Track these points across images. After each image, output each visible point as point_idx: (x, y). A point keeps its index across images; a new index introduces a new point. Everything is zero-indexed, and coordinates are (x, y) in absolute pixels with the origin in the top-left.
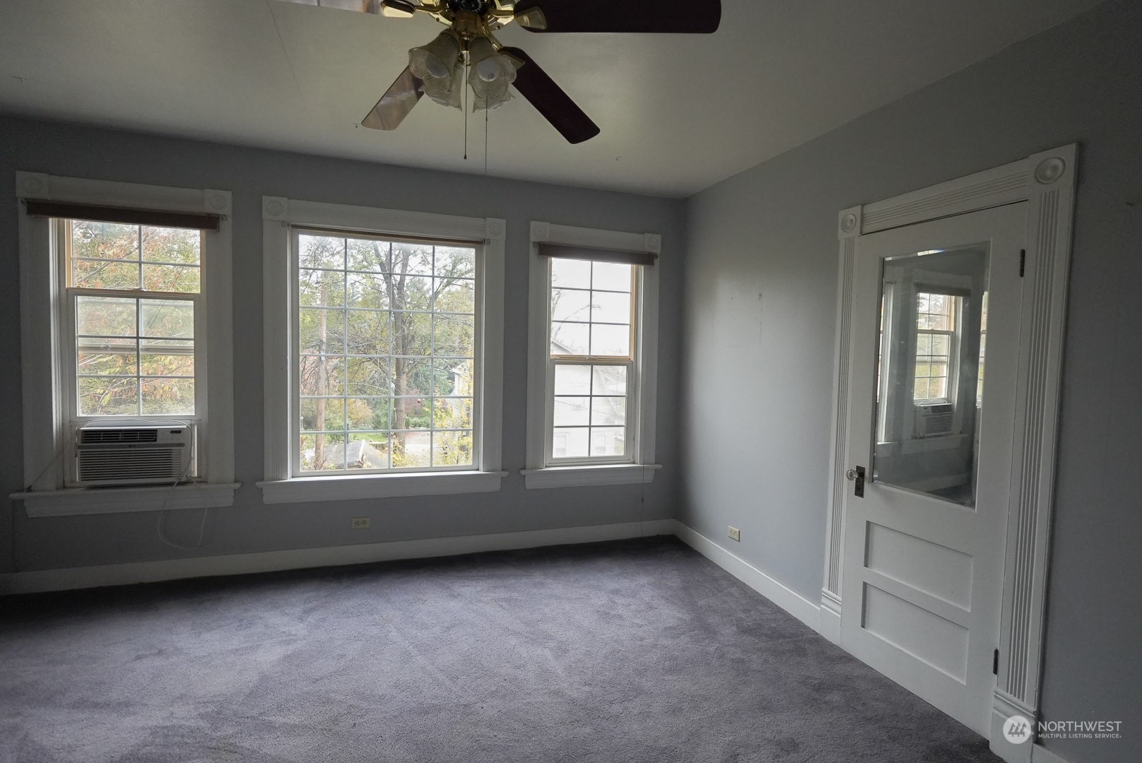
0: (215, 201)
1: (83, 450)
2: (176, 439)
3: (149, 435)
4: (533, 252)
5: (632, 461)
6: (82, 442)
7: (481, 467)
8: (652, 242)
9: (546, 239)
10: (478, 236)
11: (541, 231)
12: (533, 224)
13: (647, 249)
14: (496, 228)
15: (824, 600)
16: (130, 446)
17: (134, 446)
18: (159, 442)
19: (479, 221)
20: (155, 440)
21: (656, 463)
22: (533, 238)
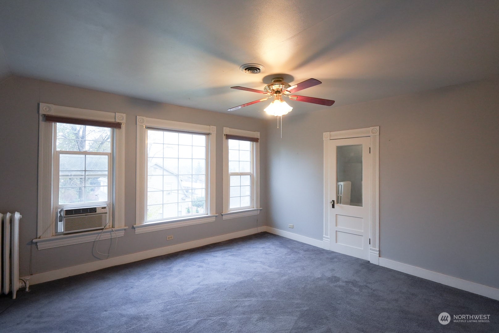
0: (120, 117)
1: (66, 218)
2: (104, 211)
3: (93, 210)
4: (224, 137)
5: (253, 207)
6: (66, 215)
7: (209, 213)
8: (257, 135)
9: (228, 133)
10: (208, 132)
11: (227, 131)
12: (224, 128)
13: (256, 137)
14: (213, 129)
15: (324, 239)
16: (86, 215)
17: (88, 215)
18: (97, 212)
19: (208, 127)
20: (96, 212)
21: (260, 208)
22: (225, 133)
